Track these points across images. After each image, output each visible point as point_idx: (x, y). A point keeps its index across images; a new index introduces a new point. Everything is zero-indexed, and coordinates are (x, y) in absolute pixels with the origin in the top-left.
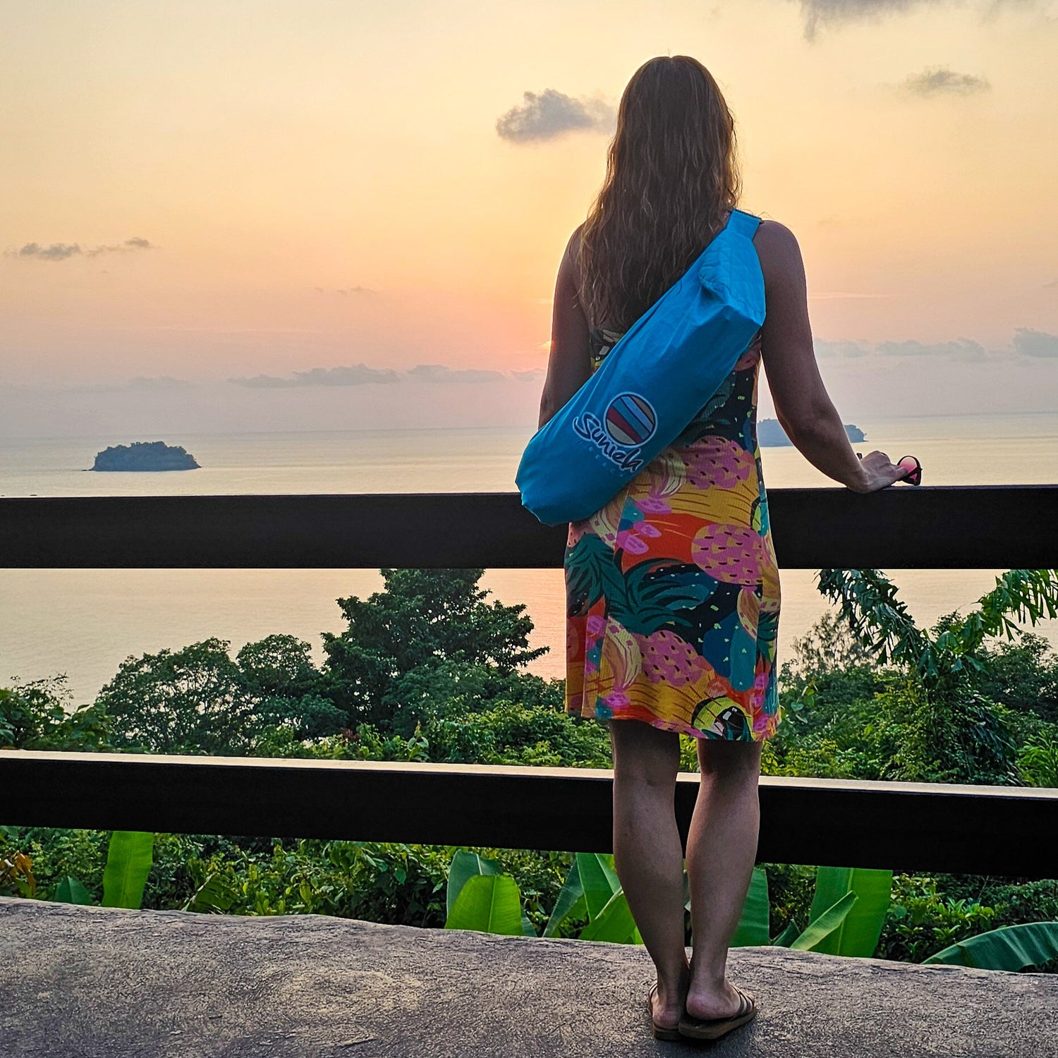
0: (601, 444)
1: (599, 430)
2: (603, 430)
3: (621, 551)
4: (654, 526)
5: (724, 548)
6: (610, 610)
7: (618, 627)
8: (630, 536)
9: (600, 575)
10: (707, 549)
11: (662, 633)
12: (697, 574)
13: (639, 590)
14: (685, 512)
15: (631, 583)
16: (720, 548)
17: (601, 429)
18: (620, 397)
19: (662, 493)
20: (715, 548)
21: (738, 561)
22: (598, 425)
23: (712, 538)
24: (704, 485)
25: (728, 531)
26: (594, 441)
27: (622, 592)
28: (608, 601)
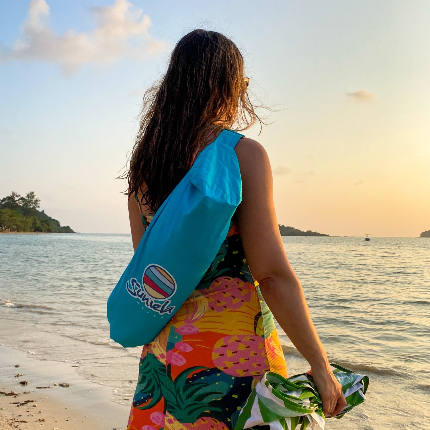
0: (143, 299)
1: (140, 290)
2: (143, 290)
3: (169, 365)
4: (188, 344)
5: (236, 352)
6: (168, 408)
7: (173, 420)
8: (174, 354)
9: (160, 383)
10: (223, 355)
11: (202, 419)
12: (218, 375)
13: (184, 392)
14: (208, 330)
15: (178, 387)
16: (233, 353)
17: (142, 290)
18: (149, 268)
19: (193, 319)
20: (229, 353)
21: (248, 359)
22: (139, 287)
23: (227, 346)
24: (219, 309)
25: (238, 340)
26: (139, 298)
27: (173, 394)
28: (166, 401)
